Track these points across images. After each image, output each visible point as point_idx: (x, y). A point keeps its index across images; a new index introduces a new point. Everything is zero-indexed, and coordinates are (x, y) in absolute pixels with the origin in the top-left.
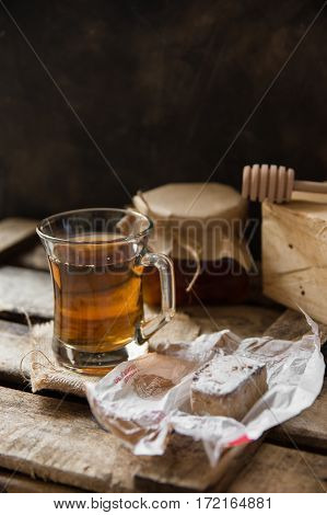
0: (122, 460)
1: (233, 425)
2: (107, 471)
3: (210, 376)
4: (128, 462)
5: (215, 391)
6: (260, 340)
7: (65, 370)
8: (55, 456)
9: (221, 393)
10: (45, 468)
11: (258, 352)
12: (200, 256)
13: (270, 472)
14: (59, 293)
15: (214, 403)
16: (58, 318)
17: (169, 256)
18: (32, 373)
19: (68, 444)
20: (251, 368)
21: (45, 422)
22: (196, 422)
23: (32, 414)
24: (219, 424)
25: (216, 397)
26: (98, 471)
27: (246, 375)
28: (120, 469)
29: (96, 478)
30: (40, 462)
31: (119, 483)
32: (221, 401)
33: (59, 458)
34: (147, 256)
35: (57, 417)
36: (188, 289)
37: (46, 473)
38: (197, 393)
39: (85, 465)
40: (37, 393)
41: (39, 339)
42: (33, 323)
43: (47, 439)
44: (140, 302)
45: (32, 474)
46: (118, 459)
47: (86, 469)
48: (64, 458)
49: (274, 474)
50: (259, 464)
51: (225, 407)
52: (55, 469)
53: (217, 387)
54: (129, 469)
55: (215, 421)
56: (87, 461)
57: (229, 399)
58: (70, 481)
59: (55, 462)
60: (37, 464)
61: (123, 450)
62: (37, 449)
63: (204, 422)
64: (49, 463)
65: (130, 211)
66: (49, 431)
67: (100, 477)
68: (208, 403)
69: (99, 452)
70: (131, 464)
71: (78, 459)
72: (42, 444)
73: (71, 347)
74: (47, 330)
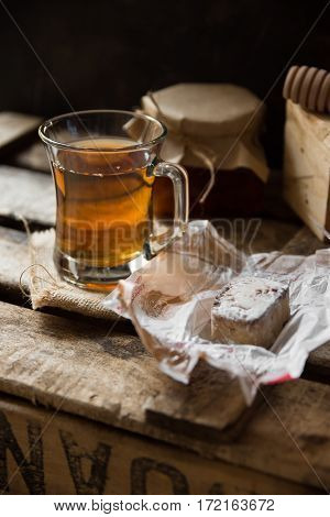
0: (130, 388)
1: (262, 354)
2: (115, 401)
3: (233, 300)
4: (138, 392)
5: (241, 317)
6: (270, 256)
7: (68, 286)
8: (58, 382)
9: (247, 319)
10: (47, 395)
11: (270, 269)
12: (215, 165)
13: (292, 408)
14: (62, 200)
15: (239, 330)
16: (60, 227)
17: (181, 163)
18: (31, 287)
19: (72, 369)
20: (275, 290)
21: (48, 344)
22: (223, 351)
23: (32, 334)
24: (248, 353)
25: (242, 323)
26: (105, 401)
27: (272, 299)
28: (129, 399)
29: (102, 408)
30: (42, 388)
31: (129, 414)
32: (247, 328)
33: (63, 384)
34: (160, 165)
35: (60, 338)
36: (202, 200)
37: (48, 399)
38: (220, 319)
39: (91, 394)
40: (38, 310)
41: (38, 249)
42: (32, 231)
43: (50, 362)
44: (150, 214)
45: (33, 400)
46: (127, 388)
47: (92, 397)
48: (68, 385)
49: (296, 410)
50: (281, 398)
51: (251, 335)
52: (58, 396)
53: (242, 313)
54: (139, 399)
55: (244, 350)
56: (93, 390)
57: (257, 326)
58: (75, 410)
59: (58, 389)
60: (39, 390)
61: (131, 377)
62: (39, 374)
63: (231, 350)
64: (52, 390)
65: (139, 113)
66: (52, 354)
67: (107, 407)
68: (233, 330)
69: (106, 380)
70: (141, 394)
71: (83, 386)
72: (44, 368)
73: (74, 260)
74: (47, 239)
